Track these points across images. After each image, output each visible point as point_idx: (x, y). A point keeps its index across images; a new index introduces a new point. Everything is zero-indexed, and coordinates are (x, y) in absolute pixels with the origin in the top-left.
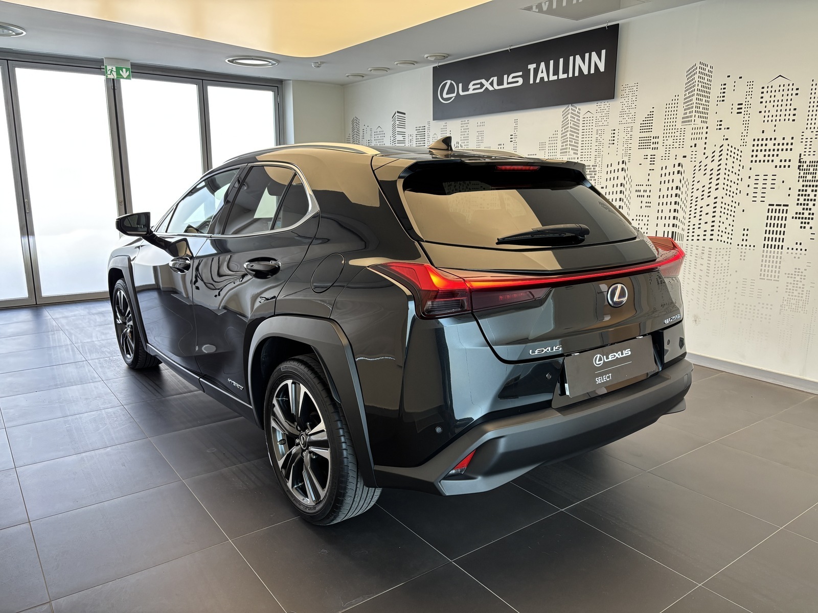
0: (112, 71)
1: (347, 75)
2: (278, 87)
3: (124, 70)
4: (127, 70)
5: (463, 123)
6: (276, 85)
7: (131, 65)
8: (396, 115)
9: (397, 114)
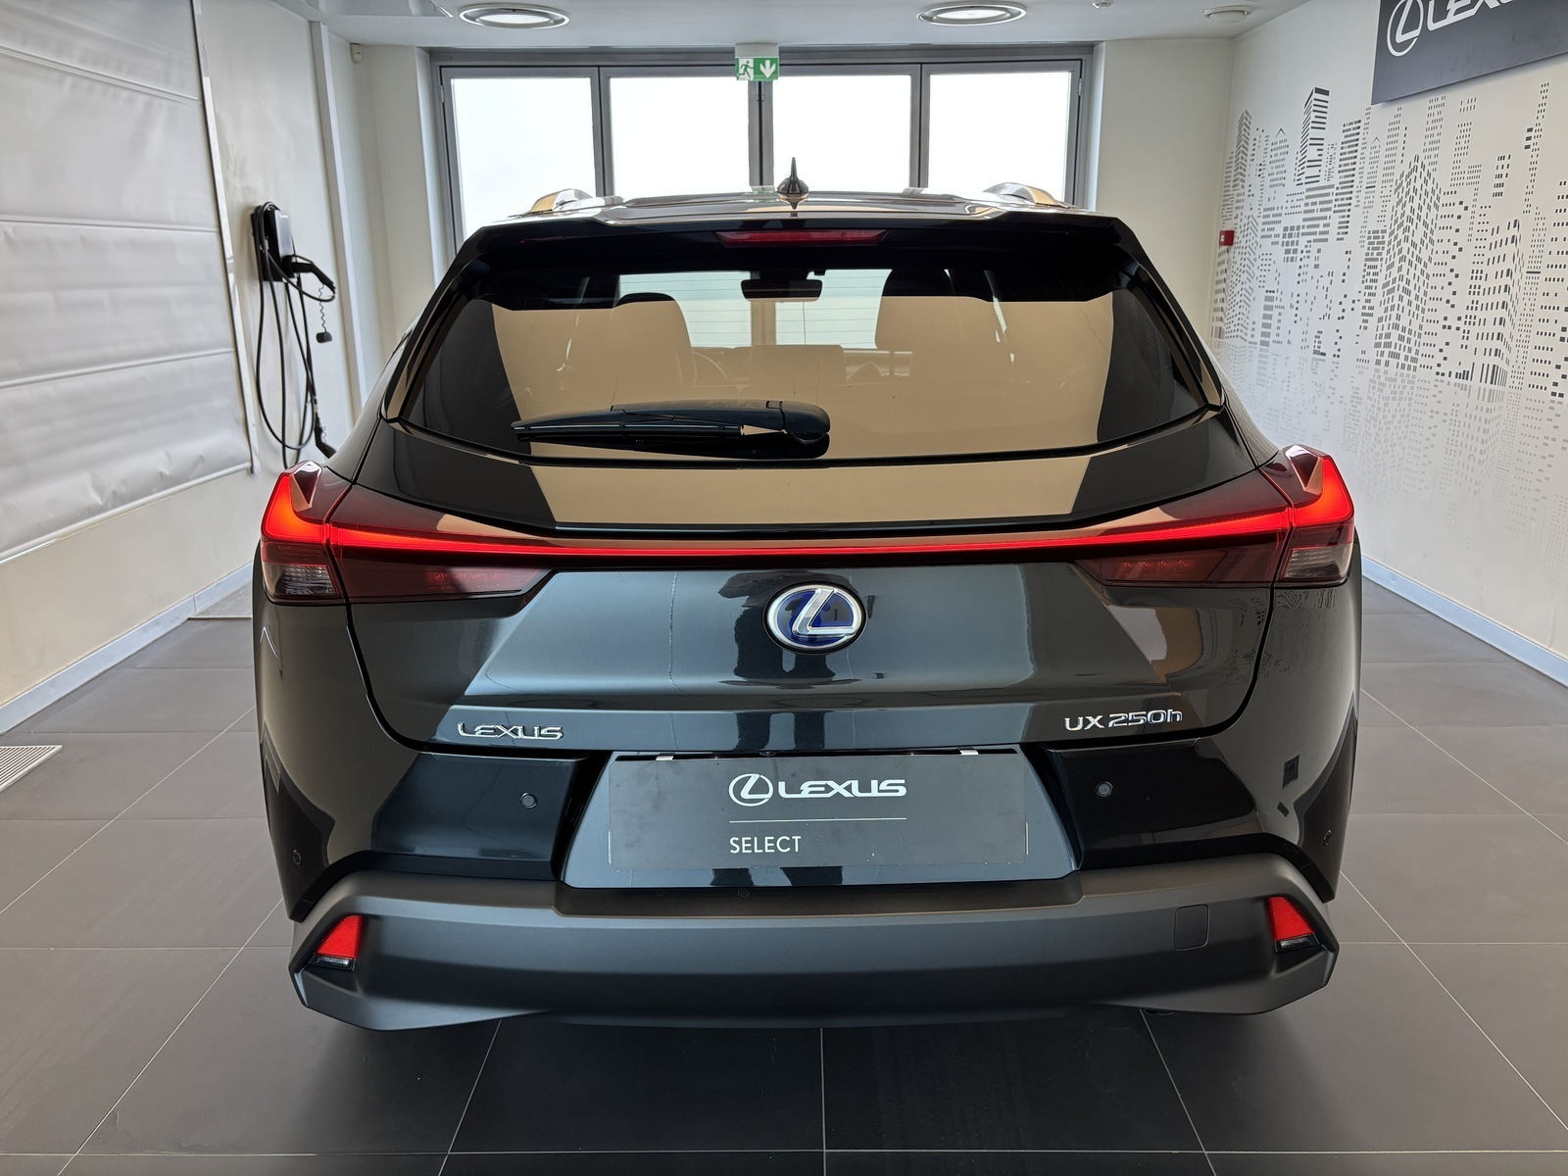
0: (747, 66)
1: (1207, 12)
2: (1081, 60)
3: (768, 62)
4: (773, 61)
5: (1434, 103)
6: (1077, 57)
7: (780, 52)
8: (1312, 98)
9: (1316, 96)
